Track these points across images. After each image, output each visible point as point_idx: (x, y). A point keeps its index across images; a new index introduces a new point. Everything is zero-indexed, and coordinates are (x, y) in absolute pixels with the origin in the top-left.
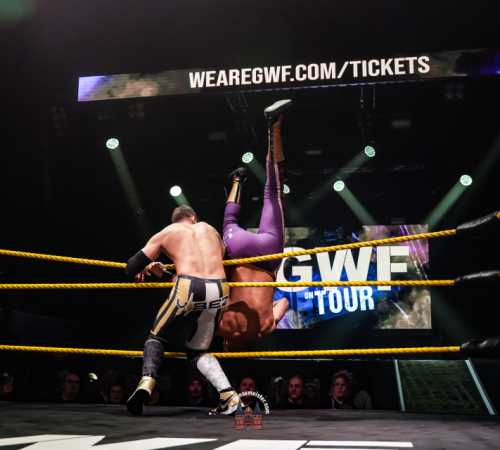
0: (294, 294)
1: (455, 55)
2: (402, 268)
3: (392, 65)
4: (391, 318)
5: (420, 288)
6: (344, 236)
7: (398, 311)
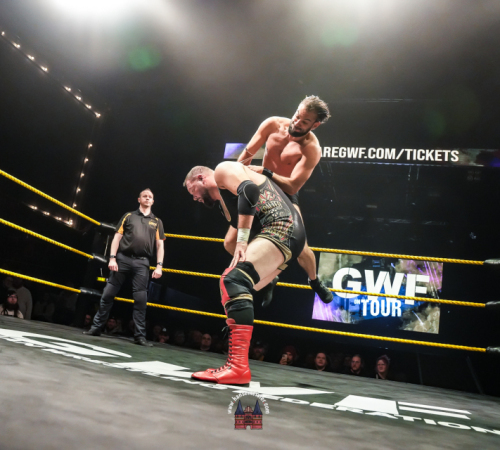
0: (348, 300)
1: (477, 152)
2: (423, 290)
3: (433, 154)
4: (412, 323)
5: (433, 305)
6: (386, 265)
7: (416, 319)
